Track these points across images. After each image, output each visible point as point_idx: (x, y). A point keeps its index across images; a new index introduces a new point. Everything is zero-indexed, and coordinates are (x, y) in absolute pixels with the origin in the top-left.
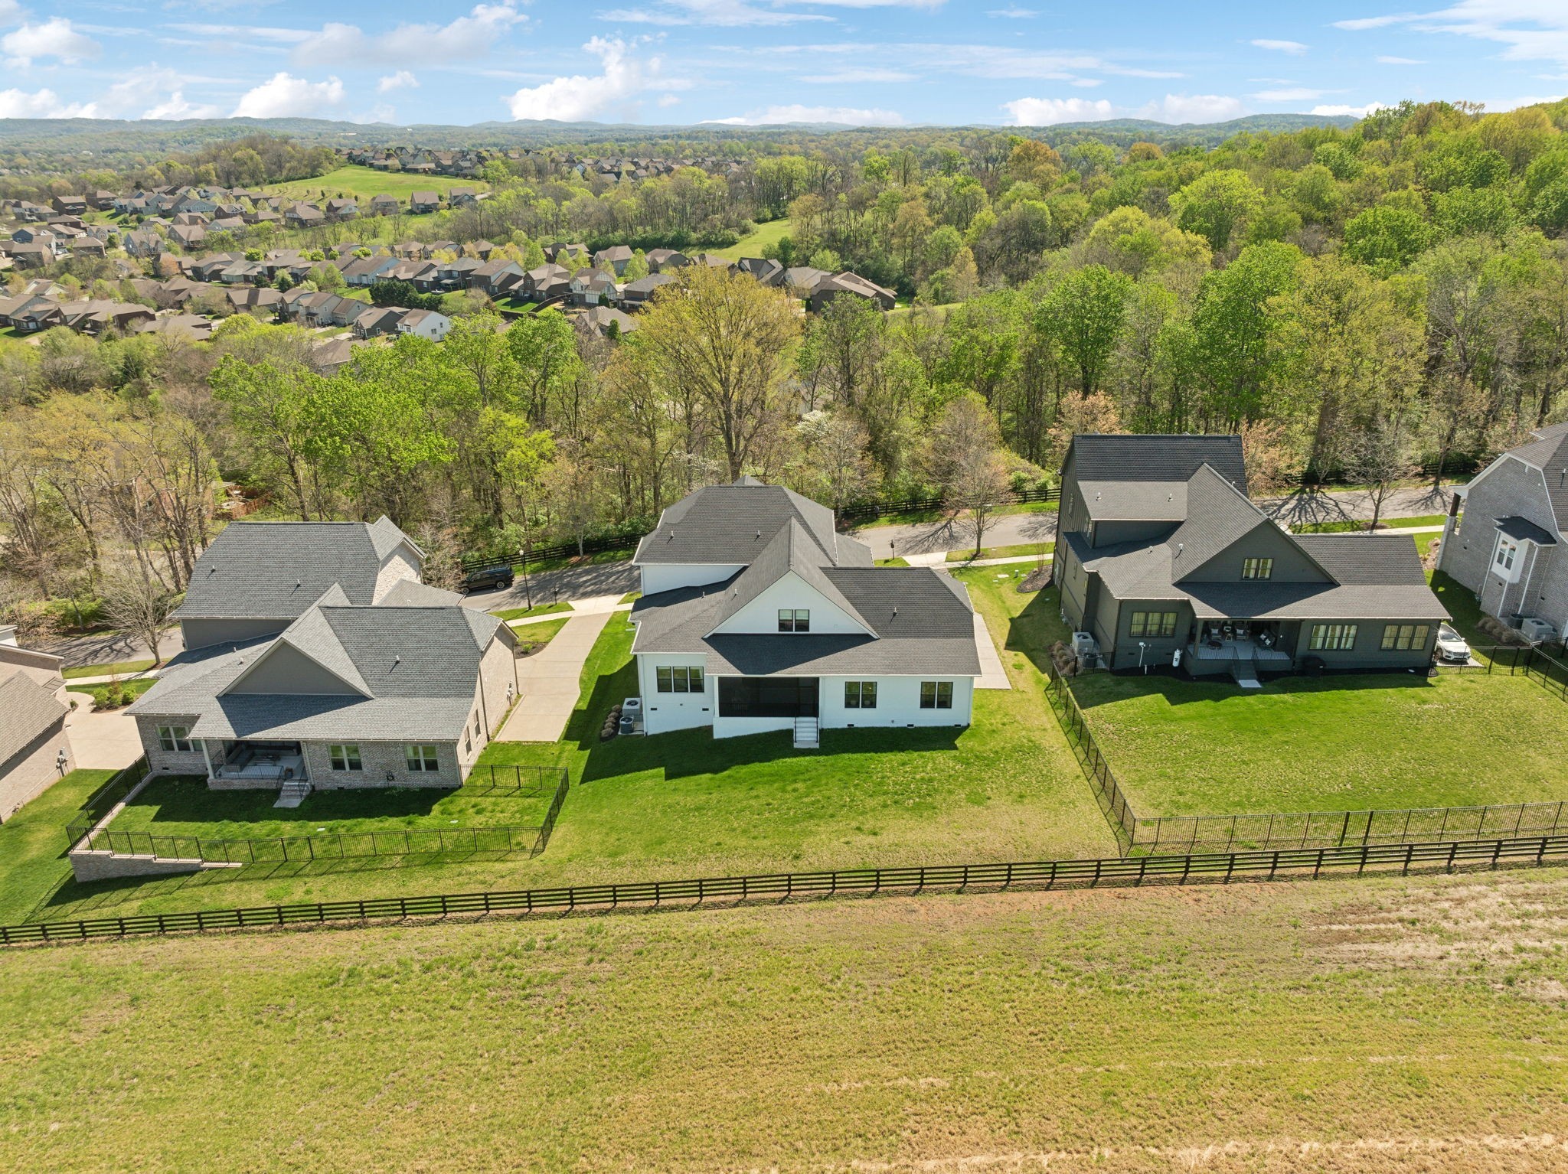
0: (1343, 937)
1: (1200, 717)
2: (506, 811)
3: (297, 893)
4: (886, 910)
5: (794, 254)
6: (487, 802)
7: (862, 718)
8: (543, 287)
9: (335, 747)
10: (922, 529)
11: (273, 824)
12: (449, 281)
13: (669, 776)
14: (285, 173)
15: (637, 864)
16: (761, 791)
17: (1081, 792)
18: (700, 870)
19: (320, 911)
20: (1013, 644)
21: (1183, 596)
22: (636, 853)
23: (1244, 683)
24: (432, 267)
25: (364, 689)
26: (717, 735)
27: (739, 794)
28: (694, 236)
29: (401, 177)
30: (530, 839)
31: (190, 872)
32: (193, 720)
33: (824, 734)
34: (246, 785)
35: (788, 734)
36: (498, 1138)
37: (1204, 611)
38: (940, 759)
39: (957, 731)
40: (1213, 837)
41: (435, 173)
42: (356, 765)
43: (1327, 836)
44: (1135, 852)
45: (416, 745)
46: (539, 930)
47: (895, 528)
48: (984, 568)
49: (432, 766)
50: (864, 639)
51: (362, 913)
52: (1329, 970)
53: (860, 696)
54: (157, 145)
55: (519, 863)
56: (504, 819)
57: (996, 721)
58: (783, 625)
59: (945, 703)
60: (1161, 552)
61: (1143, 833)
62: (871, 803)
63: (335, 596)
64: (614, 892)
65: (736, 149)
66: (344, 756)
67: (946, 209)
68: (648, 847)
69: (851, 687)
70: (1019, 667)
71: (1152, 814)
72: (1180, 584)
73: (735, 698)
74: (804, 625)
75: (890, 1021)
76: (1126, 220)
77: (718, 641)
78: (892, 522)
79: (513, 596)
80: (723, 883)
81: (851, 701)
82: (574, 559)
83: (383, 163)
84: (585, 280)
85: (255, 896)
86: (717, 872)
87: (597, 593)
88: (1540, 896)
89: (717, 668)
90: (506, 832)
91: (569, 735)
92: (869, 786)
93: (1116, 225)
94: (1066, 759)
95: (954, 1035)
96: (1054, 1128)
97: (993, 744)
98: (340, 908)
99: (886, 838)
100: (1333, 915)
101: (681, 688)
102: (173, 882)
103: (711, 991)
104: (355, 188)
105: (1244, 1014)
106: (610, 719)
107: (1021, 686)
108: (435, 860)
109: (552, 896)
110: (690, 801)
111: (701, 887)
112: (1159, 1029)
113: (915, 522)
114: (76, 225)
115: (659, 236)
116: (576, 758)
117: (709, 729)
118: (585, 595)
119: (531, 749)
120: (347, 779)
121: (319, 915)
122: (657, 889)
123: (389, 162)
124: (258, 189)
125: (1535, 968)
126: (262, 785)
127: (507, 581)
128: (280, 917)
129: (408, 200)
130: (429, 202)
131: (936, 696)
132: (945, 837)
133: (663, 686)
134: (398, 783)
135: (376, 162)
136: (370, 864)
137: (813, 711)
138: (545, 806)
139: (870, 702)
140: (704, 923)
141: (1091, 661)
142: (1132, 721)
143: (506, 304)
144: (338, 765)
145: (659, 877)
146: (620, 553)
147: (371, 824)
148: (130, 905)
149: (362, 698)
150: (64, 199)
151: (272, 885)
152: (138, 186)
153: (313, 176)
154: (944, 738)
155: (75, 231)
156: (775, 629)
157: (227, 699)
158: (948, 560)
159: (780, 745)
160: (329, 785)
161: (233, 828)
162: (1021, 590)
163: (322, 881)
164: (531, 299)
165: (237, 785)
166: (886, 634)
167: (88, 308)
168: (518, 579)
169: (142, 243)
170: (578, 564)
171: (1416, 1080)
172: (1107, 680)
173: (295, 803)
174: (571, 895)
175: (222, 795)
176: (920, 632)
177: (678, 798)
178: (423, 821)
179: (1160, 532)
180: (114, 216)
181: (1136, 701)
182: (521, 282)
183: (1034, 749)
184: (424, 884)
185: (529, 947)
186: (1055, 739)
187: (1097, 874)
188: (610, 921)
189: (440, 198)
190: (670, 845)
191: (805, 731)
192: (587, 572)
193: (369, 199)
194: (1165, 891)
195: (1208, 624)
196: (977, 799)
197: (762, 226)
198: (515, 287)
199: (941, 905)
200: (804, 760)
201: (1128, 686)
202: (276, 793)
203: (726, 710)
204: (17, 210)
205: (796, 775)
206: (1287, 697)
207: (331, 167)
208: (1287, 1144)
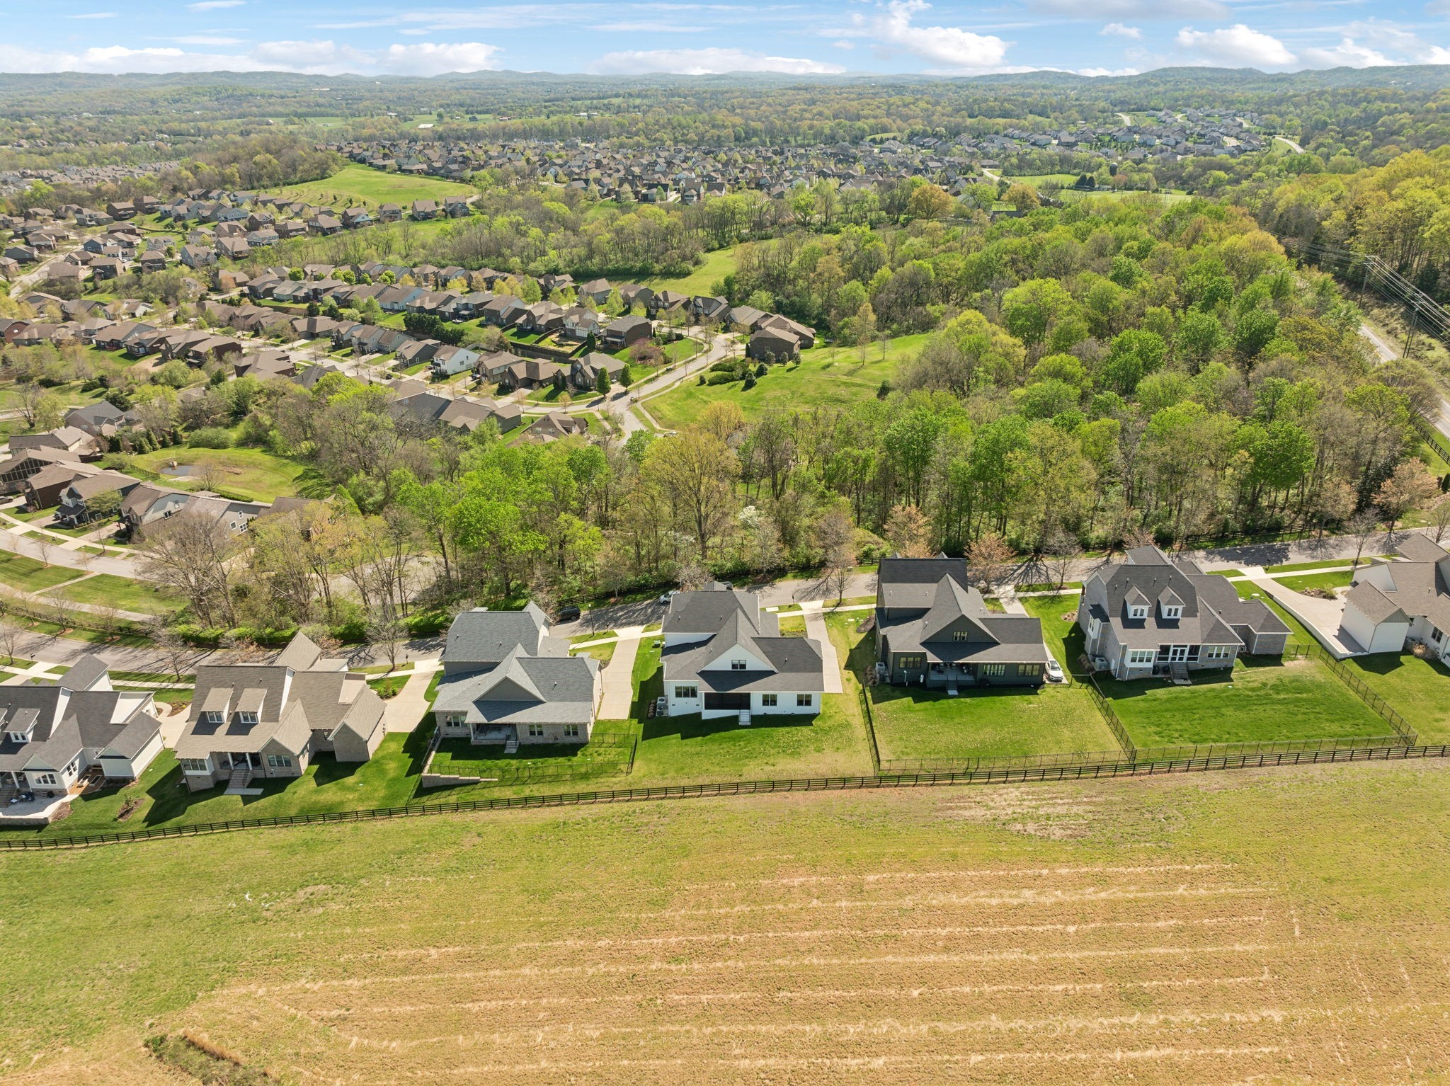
0: (950, 808)
1: (926, 710)
2: (611, 755)
3: (527, 791)
4: (776, 797)
5: (736, 287)
6: (601, 750)
7: (770, 710)
8: (542, 322)
9: (531, 726)
10: (811, 583)
11: (507, 761)
12: (466, 312)
13: (683, 738)
14: (299, 175)
15: (673, 778)
16: (725, 745)
17: (864, 747)
18: (700, 781)
19: (543, 799)
20: (847, 667)
21: (923, 650)
22: (672, 774)
23: (951, 692)
24: (451, 298)
25: (542, 698)
26: (704, 717)
27: (715, 747)
28: (657, 267)
29: (398, 179)
30: (624, 767)
31: (476, 782)
32: (465, 713)
33: (753, 718)
34: (489, 743)
35: (736, 718)
36: (637, 877)
37: (932, 658)
38: (805, 730)
39: (814, 716)
40: (913, 766)
41: (427, 174)
42: (541, 733)
43: (959, 766)
44: (880, 774)
45: (568, 726)
46: (638, 806)
47: (796, 582)
48: (841, 613)
49: (575, 733)
50: (771, 673)
51: (561, 800)
52: (940, 820)
53: (769, 700)
54: (148, 104)
55: (622, 778)
56: (611, 758)
57: (832, 711)
58: (734, 666)
59: (808, 703)
60: (918, 624)
61: (884, 765)
62: (772, 751)
63: (520, 651)
64: (666, 790)
65: (684, 122)
66: (536, 730)
67: (855, 259)
68: (677, 771)
69: (765, 697)
70: (848, 680)
71: (892, 757)
72: (923, 644)
73: (711, 702)
74: (743, 666)
75: (775, 837)
76: (969, 322)
77: (704, 675)
78: (795, 577)
79: (581, 625)
80: (710, 787)
81: (765, 702)
82: (612, 600)
83: (380, 162)
84: (575, 318)
85: (508, 793)
86: (707, 782)
87: (629, 624)
88: (1033, 793)
89: (704, 688)
90: (614, 765)
91: (632, 716)
92: (772, 743)
93: (962, 325)
94: (861, 731)
95: (797, 841)
96: (827, 870)
97: (829, 723)
98: (552, 797)
99: (778, 768)
100: (950, 800)
101: (686, 695)
102: (469, 788)
103: (708, 827)
104: (362, 192)
105: (904, 835)
106: (651, 708)
107: (848, 691)
108: (585, 777)
109: (639, 792)
110: (693, 750)
111: (701, 788)
112: (871, 839)
113: (808, 578)
114: (132, 232)
115: (628, 266)
116: (637, 728)
117: (700, 714)
118: (623, 625)
119: (616, 723)
120: (537, 740)
121: (542, 801)
122: (684, 789)
123: (387, 162)
124: (277, 190)
125: (1016, 820)
126: (497, 742)
127: (577, 616)
128: (526, 802)
129: (410, 206)
130: (428, 210)
131: (804, 701)
132: (803, 767)
133: (678, 695)
134: (559, 741)
135: (375, 162)
136: (556, 779)
137: (748, 707)
138: (628, 752)
139: (774, 702)
140: (703, 802)
141: (883, 678)
142: (895, 712)
143: (513, 335)
144: (532, 733)
145: (683, 784)
146: (639, 597)
147: (552, 761)
148: (453, 797)
149: (541, 702)
150: (117, 205)
151: (514, 788)
152: (175, 189)
153: (323, 178)
154: (807, 720)
155: (133, 237)
156: (730, 668)
157: (478, 703)
158: (824, 607)
159: (732, 723)
160: (528, 742)
161: (489, 763)
162: (858, 631)
163: (536, 787)
164: (533, 331)
165: (485, 742)
166: (782, 670)
167: (187, 338)
168: (583, 613)
169: (196, 255)
170: (615, 604)
171: (954, 856)
172: (888, 689)
173: (514, 751)
174: (648, 791)
175: (478, 747)
176: (798, 670)
177: (688, 748)
178: (574, 759)
179: (919, 613)
180: (160, 219)
181: (899, 701)
182: (524, 317)
183: (847, 725)
184: (582, 787)
185: (634, 812)
186: (858, 721)
187: (863, 783)
188: (665, 802)
189: (437, 204)
190: (686, 770)
191: (744, 717)
192: (622, 609)
193: (377, 205)
194: (888, 790)
195: (935, 665)
196: (819, 750)
197: (709, 255)
198: (520, 321)
199: (798, 795)
200: (744, 731)
201: (897, 693)
202: (504, 746)
203: (707, 707)
204: (78, 216)
205: (740, 738)
206: (968, 700)
207: (336, 168)
208: (903, 874)
